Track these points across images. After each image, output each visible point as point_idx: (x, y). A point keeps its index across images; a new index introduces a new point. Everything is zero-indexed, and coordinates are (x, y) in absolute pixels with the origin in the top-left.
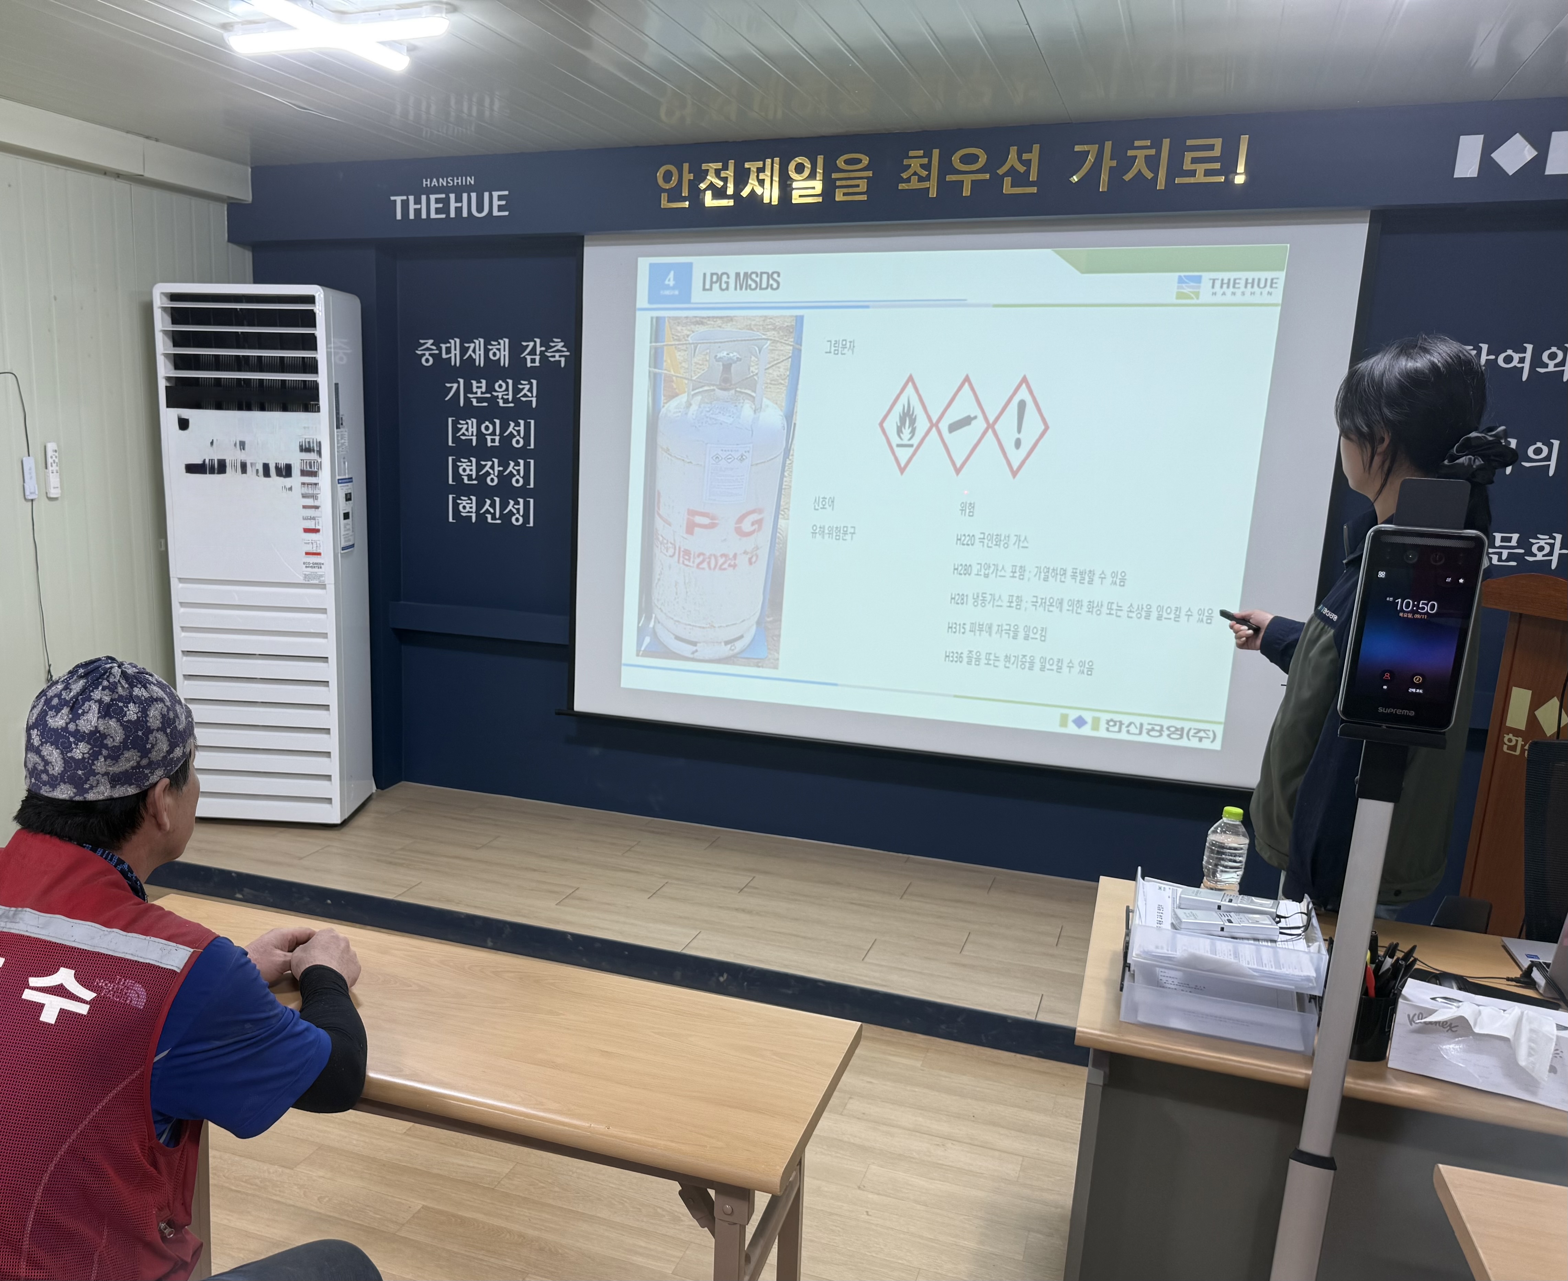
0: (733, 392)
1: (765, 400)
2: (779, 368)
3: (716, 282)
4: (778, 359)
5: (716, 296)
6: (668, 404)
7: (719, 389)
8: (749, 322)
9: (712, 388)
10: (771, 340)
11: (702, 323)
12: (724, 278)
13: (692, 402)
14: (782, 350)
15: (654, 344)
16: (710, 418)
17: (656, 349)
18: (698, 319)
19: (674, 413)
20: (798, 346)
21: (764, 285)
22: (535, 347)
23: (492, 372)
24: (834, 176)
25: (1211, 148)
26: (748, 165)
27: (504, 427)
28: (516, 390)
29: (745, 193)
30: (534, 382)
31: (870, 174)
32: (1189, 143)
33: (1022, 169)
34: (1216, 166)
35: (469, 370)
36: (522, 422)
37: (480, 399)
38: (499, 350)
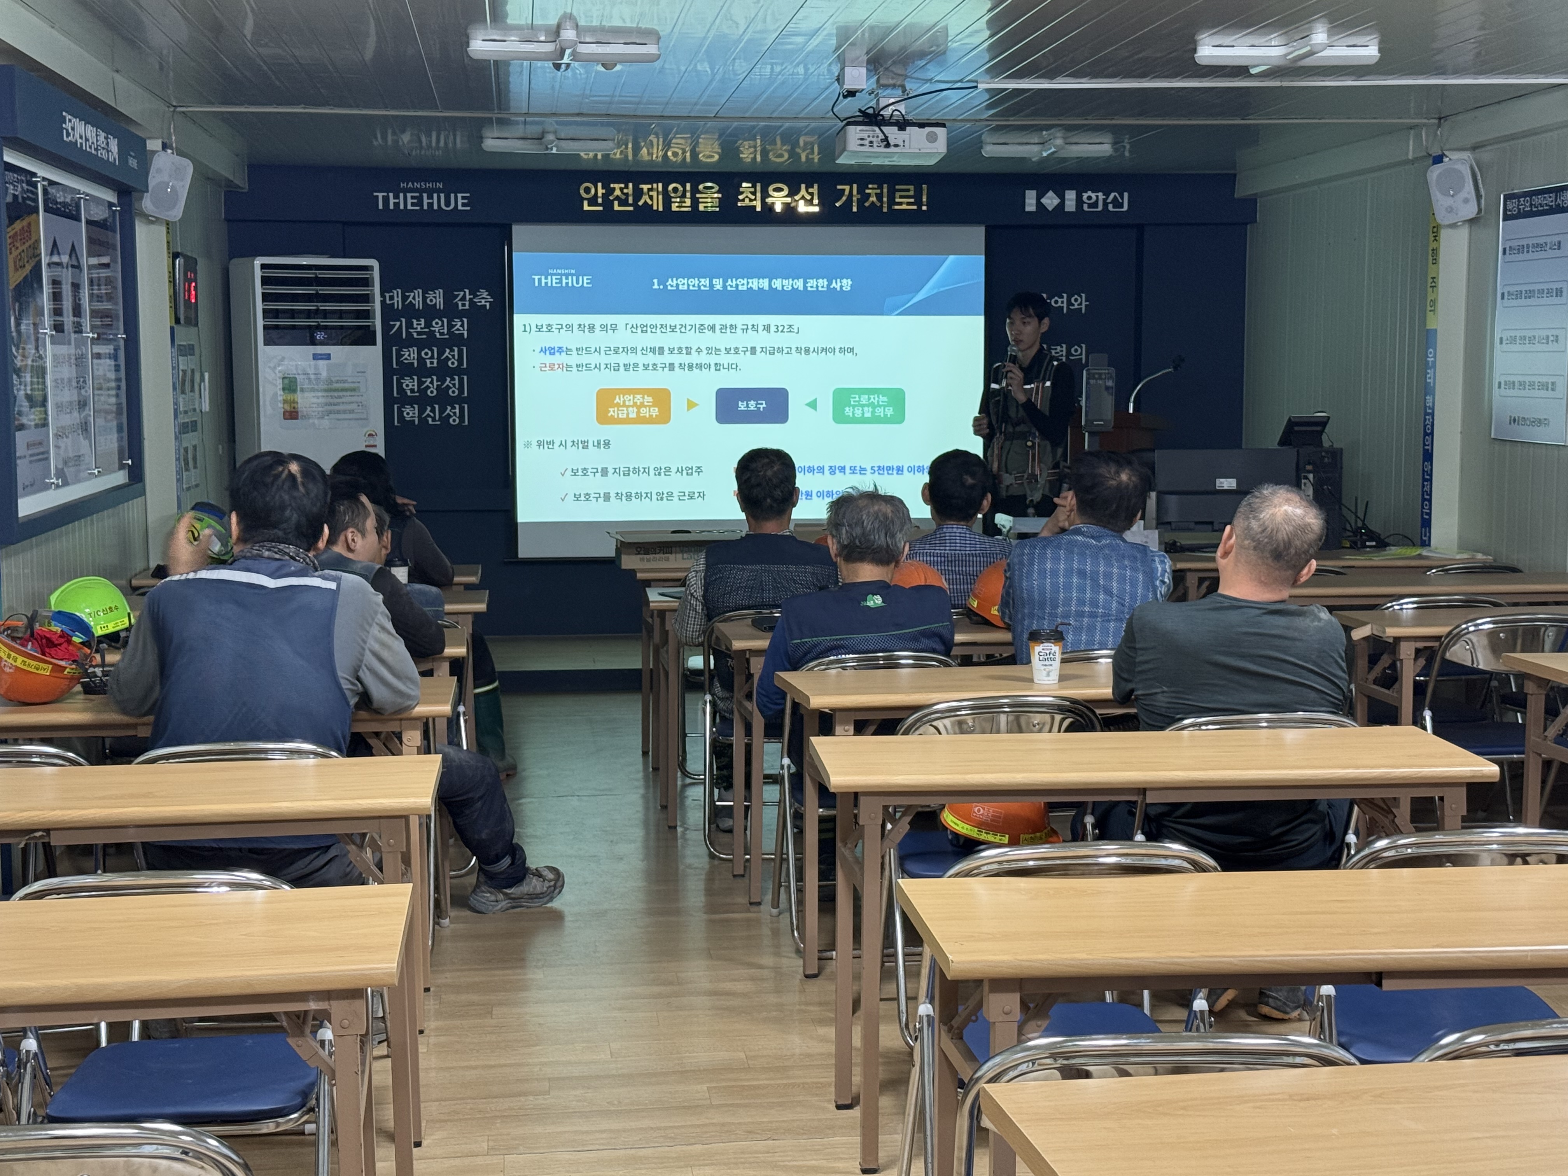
22: (465, 295)
23: (430, 313)
24: (698, 196)
25: (908, 190)
26: (641, 186)
27: (441, 353)
28: (450, 326)
29: (640, 203)
30: (465, 320)
31: (720, 196)
32: (897, 187)
33: (808, 197)
34: (912, 200)
35: (410, 312)
36: (456, 349)
37: (419, 333)
38: (435, 297)
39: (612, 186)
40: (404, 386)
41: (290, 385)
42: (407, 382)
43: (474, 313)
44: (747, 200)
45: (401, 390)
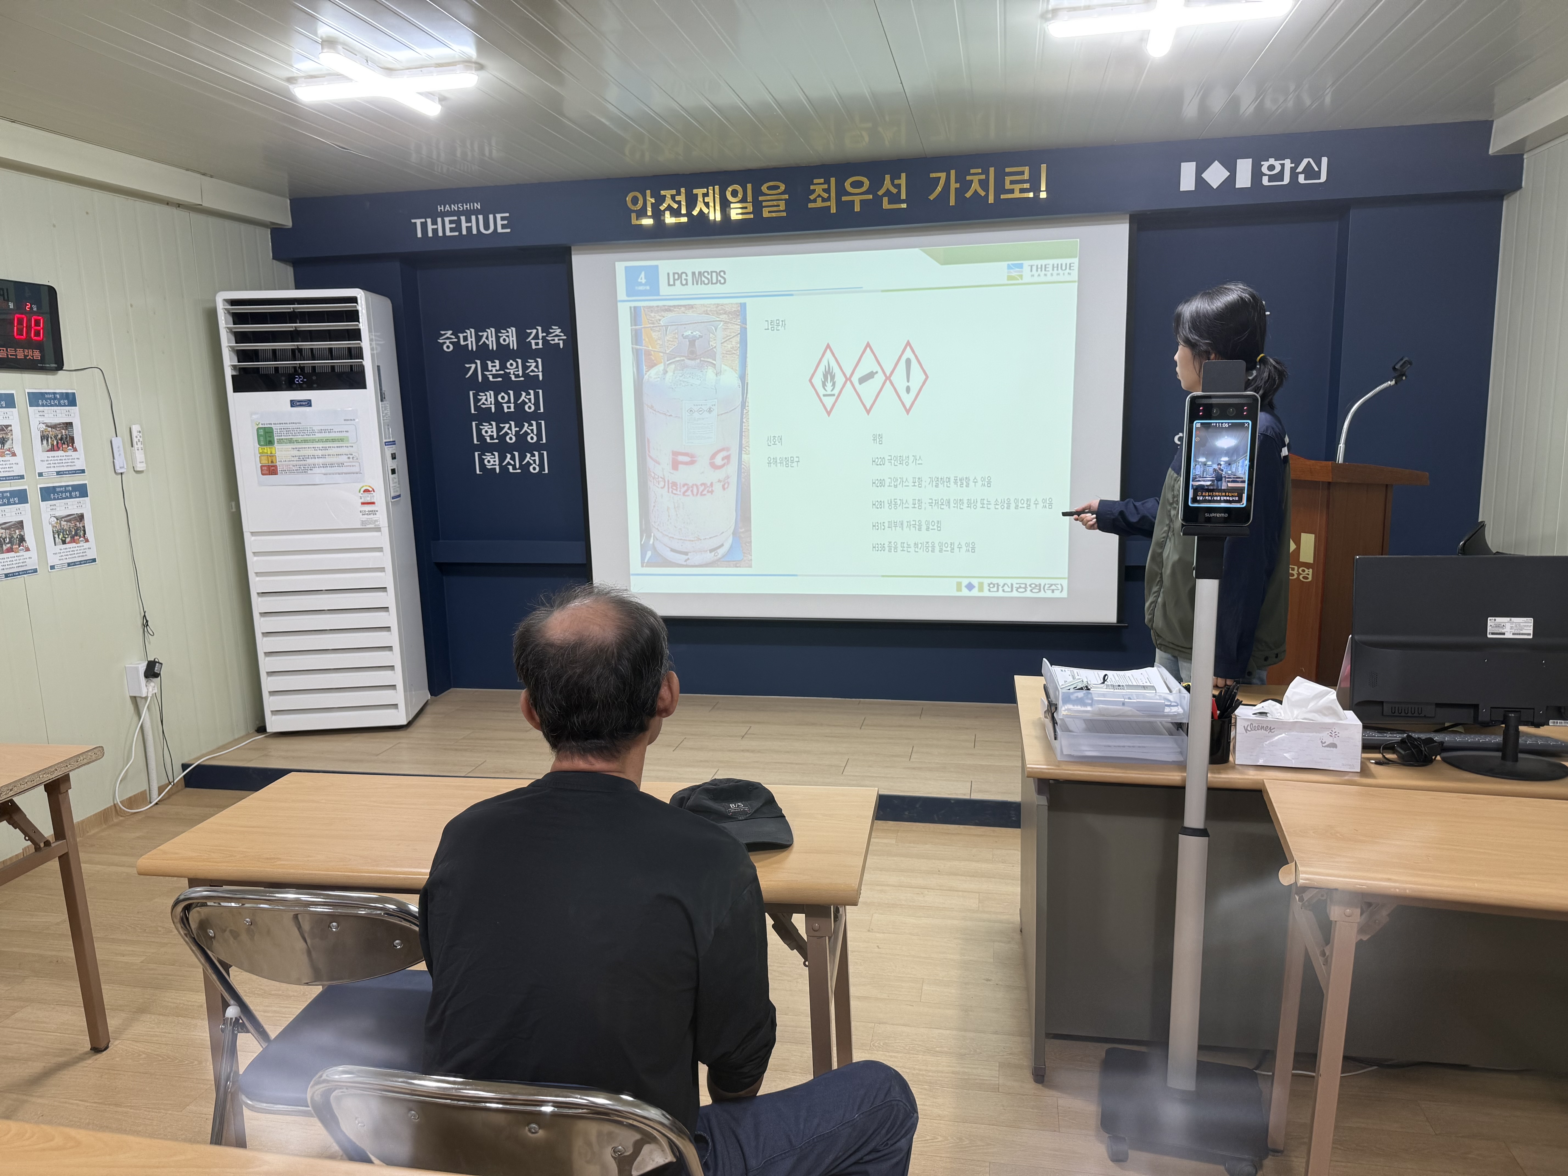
0: (698, 361)
1: (723, 366)
2: (731, 342)
3: (678, 279)
4: (730, 336)
5: (678, 289)
6: (650, 372)
7: (689, 359)
8: (706, 308)
9: (682, 358)
10: (724, 321)
11: (670, 311)
12: (684, 276)
13: (668, 370)
14: (732, 329)
15: (634, 327)
16: (683, 381)
17: (636, 330)
18: (666, 307)
19: (655, 379)
20: (744, 326)
21: (714, 281)
22: (537, 333)
24: (761, 198)
25: (1022, 173)
26: (695, 191)
27: (517, 396)
28: (525, 368)
29: (695, 213)
30: (539, 360)
31: (786, 196)
32: (1007, 170)
33: (894, 191)
34: (1027, 186)
35: (484, 353)
36: (532, 392)
37: (494, 376)
38: (508, 336)
39: (663, 193)
40: (483, 432)
41: (266, 436)
42: (486, 428)
43: (548, 352)
44: (819, 199)
45: (480, 437)
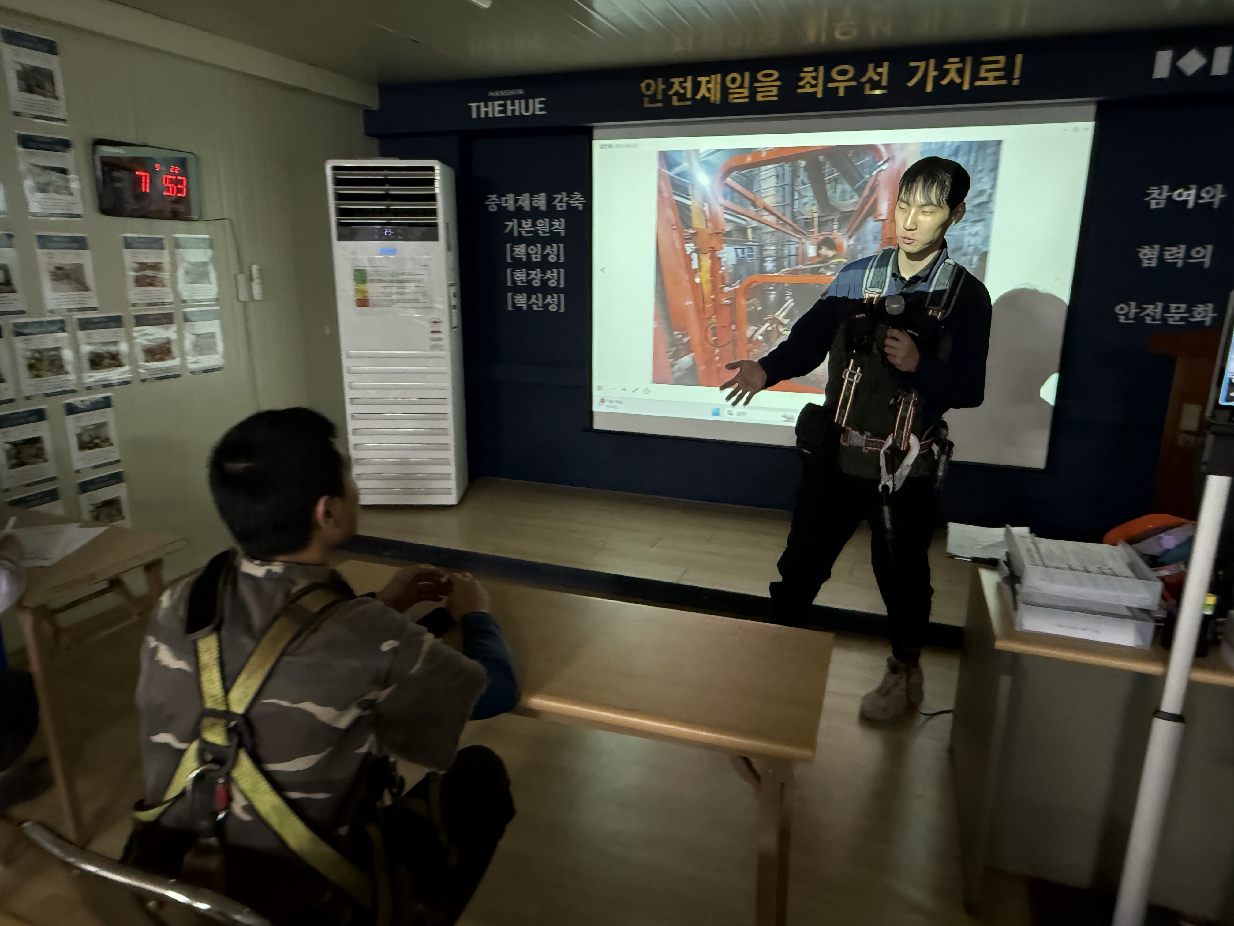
22: (562, 198)
23: (535, 214)
24: (756, 85)
25: (997, 62)
26: (700, 79)
27: (543, 249)
28: (551, 226)
29: (699, 97)
30: (563, 220)
31: (778, 83)
32: (984, 59)
33: (876, 78)
34: (1002, 73)
35: (520, 214)
36: (555, 246)
37: (528, 232)
38: (539, 200)
39: (672, 80)
40: (516, 277)
41: (360, 276)
42: (518, 274)
43: (571, 212)
44: (808, 86)
45: (514, 281)
